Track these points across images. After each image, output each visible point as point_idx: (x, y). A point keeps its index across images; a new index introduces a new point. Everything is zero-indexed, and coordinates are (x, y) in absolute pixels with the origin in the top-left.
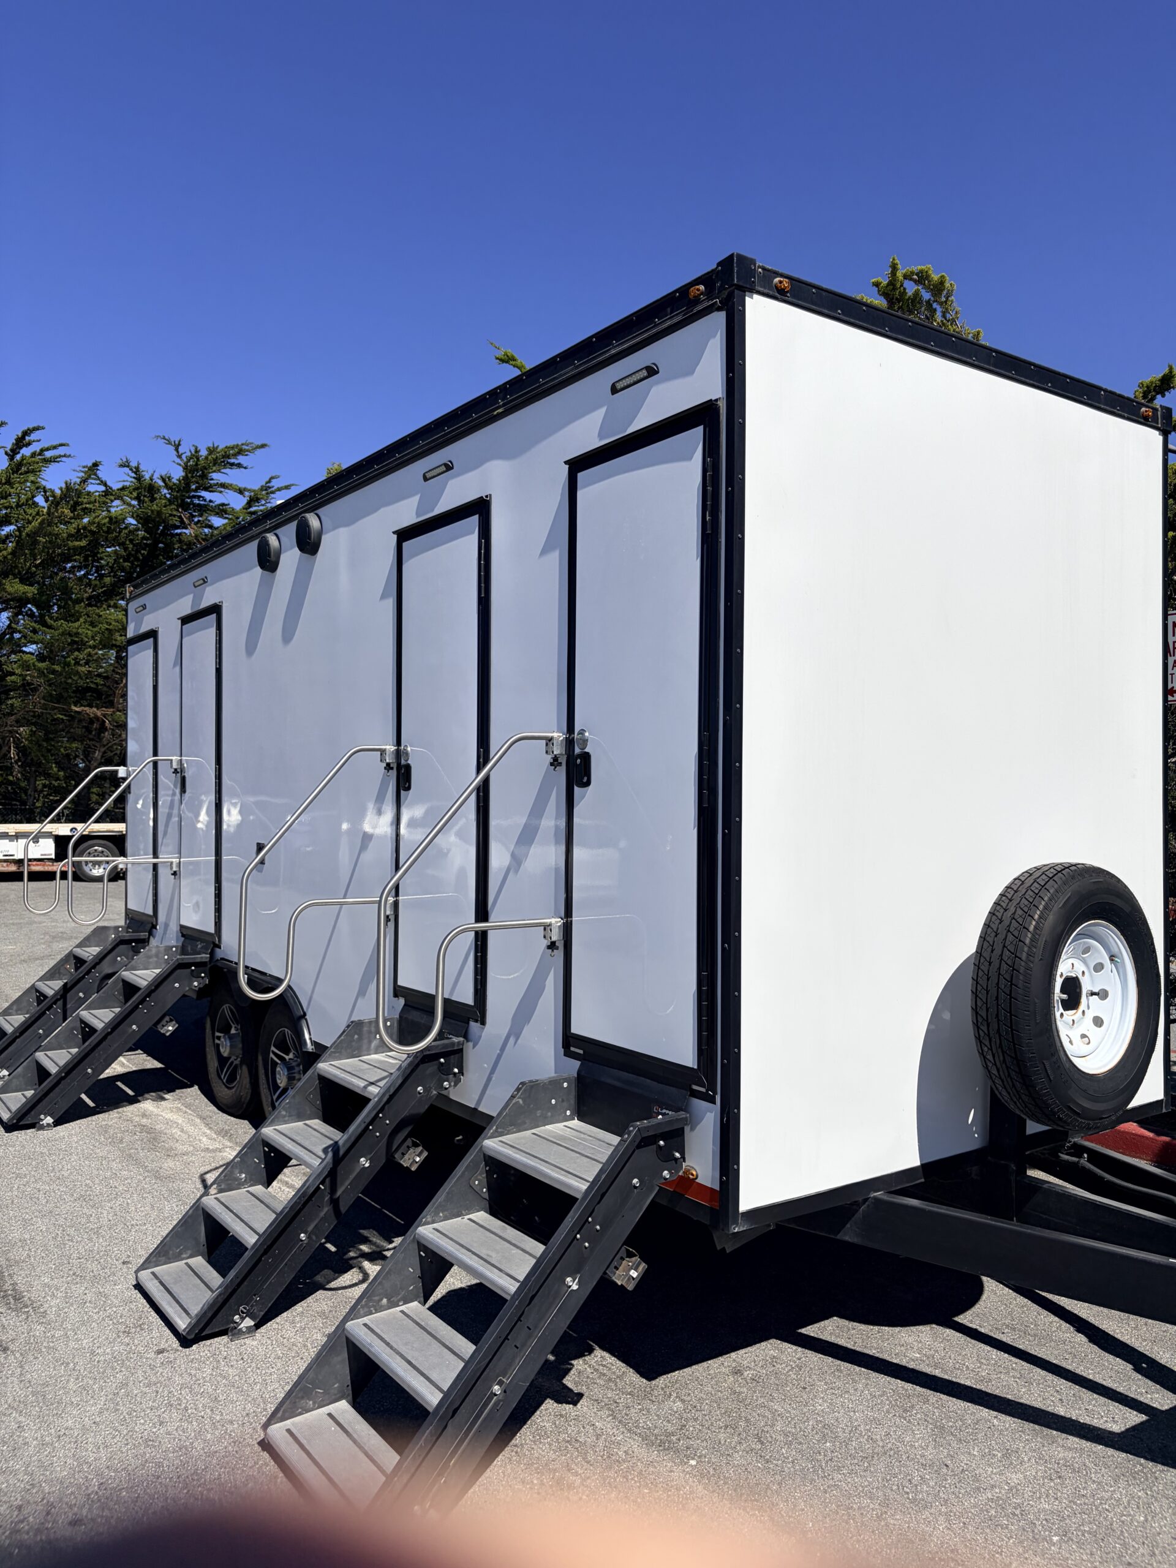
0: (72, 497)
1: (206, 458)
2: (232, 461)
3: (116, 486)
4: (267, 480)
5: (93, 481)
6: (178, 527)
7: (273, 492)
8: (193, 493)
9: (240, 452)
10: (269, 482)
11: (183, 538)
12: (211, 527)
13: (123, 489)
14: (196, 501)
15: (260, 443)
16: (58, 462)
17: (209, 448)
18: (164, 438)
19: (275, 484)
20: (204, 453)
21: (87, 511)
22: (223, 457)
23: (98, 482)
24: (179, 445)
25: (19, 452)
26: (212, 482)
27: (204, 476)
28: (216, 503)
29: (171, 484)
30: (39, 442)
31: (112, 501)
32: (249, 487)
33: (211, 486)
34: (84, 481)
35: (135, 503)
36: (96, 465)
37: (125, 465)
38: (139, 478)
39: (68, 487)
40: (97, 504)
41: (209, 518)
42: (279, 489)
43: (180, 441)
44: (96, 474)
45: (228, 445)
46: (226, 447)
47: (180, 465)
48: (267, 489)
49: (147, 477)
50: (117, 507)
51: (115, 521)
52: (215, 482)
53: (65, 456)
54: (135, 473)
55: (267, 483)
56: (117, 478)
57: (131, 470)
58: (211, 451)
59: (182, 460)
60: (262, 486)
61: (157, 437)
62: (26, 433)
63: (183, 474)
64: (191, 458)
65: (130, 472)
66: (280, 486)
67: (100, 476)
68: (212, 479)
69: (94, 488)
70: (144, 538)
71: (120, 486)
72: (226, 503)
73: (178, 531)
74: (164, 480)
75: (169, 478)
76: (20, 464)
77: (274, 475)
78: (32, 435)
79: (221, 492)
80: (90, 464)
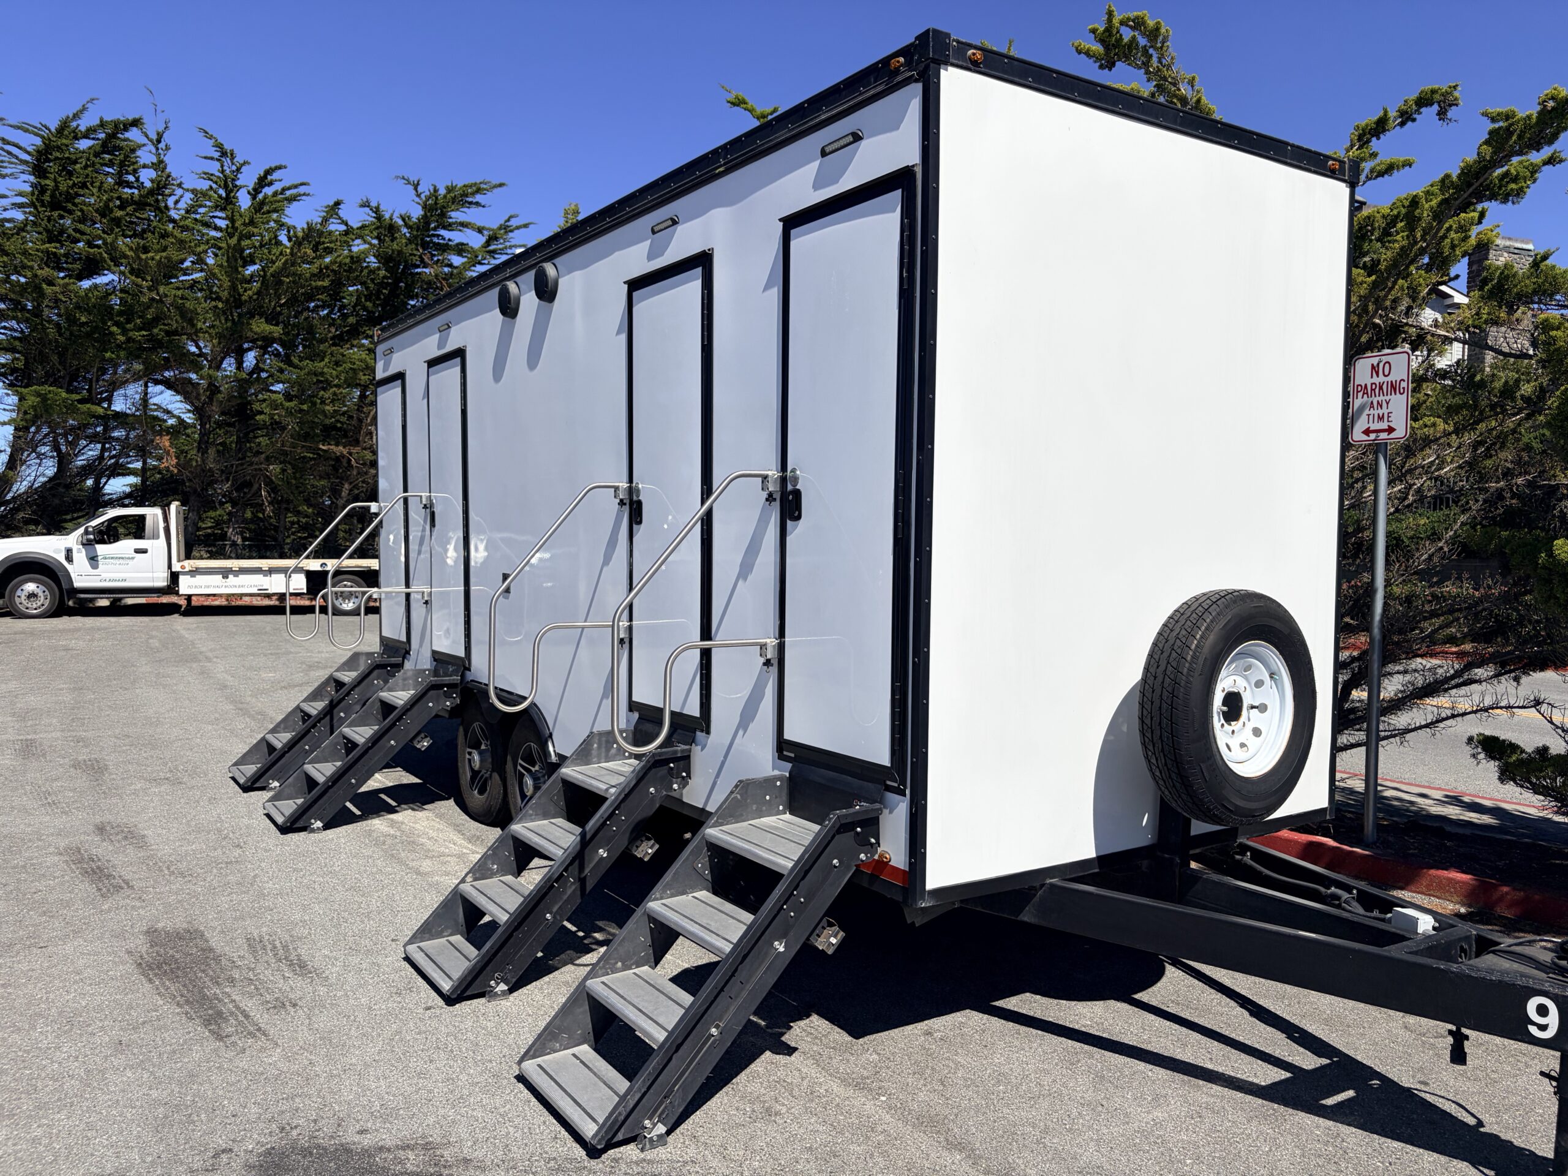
0: (313, 237)
1: (445, 197)
2: (470, 199)
3: (355, 224)
4: (507, 218)
5: (334, 221)
6: (418, 267)
7: (511, 231)
8: (432, 232)
9: (479, 191)
10: (508, 220)
11: (423, 277)
12: (450, 265)
13: (363, 227)
14: (435, 240)
15: (498, 183)
16: (299, 200)
17: (447, 187)
18: (403, 178)
19: (514, 223)
20: (442, 191)
21: (329, 251)
22: (462, 196)
23: (339, 221)
24: (418, 184)
25: (261, 192)
26: (450, 220)
27: (443, 215)
28: (456, 242)
29: (411, 224)
30: (282, 180)
31: (353, 240)
32: (487, 226)
33: (450, 225)
34: (325, 220)
35: (375, 242)
36: (338, 204)
37: (366, 205)
38: (379, 218)
39: (310, 228)
40: (338, 243)
41: (449, 257)
42: (518, 228)
43: (418, 181)
44: (337, 214)
45: (467, 183)
46: (464, 186)
47: (419, 204)
48: (506, 228)
49: (387, 216)
50: (358, 247)
51: (356, 260)
52: (454, 220)
53: (304, 194)
54: (376, 213)
55: (506, 222)
56: (356, 216)
57: (371, 209)
58: (450, 190)
59: (421, 199)
60: (501, 225)
61: (397, 177)
62: (268, 172)
63: (422, 213)
64: (430, 198)
65: (370, 212)
66: (518, 224)
67: (341, 216)
68: (451, 218)
69: (335, 227)
70: (385, 277)
71: (360, 225)
72: (465, 242)
73: (419, 270)
74: (404, 220)
75: (409, 217)
76: (263, 203)
77: (513, 214)
78: (274, 174)
79: (460, 230)
80: (331, 203)
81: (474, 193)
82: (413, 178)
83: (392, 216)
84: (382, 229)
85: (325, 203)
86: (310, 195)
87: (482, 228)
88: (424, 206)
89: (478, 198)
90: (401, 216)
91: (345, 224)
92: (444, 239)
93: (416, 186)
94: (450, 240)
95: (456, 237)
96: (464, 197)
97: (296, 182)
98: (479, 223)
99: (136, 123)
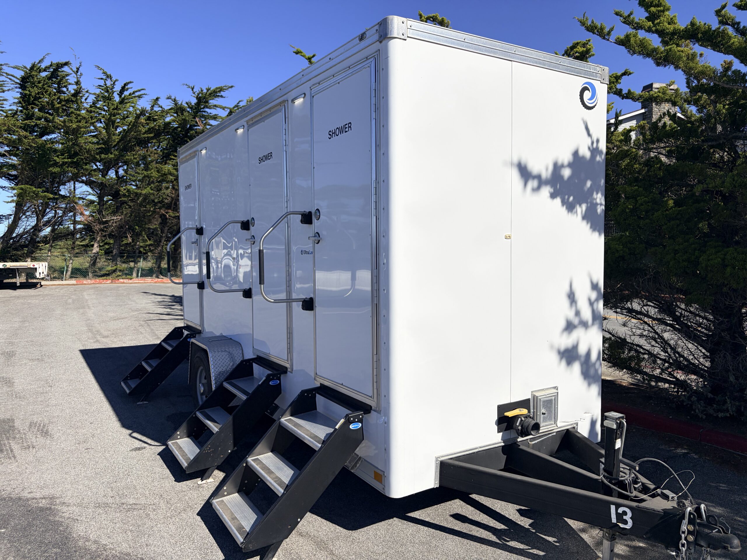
2: (218, 94)
3: (166, 108)
4: (237, 102)
9: (222, 90)
11: (198, 131)
12: (210, 125)
13: (170, 109)
14: (203, 113)
15: (230, 86)
16: (142, 97)
18: (187, 85)
20: (205, 91)
21: (155, 120)
25: (123, 94)
27: (206, 102)
28: (213, 114)
31: (166, 115)
33: (210, 106)
34: (152, 106)
35: (176, 115)
36: (158, 99)
40: (159, 117)
41: (209, 121)
45: (216, 87)
50: (168, 118)
51: (167, 124)
56: (166, 104)
58: (208, 90)
61: (184, 85)
63: (196, 101)
69: (157, 109)
70: (181, 131)
73: (196, 128)
75: (191, 104)
76: (124, 99)
79: (215, 109)
80: (155, 98)
81: (220, 91)
82: (192, 85)
83: (182, 102)
84: (179, 109)
85: (152, 99)
86: (146, 94)
87: (225, 107)
88: (197, 98)
89: (222, 93)
90: (186, 103)
91: (161, 107)
92: (208, 113)
93: (193, 89)
94: (210, 113)
95: (213, 112)
96: (215, 93)
97: (139, 89)
98: (224, 106)
99: (66, 64)
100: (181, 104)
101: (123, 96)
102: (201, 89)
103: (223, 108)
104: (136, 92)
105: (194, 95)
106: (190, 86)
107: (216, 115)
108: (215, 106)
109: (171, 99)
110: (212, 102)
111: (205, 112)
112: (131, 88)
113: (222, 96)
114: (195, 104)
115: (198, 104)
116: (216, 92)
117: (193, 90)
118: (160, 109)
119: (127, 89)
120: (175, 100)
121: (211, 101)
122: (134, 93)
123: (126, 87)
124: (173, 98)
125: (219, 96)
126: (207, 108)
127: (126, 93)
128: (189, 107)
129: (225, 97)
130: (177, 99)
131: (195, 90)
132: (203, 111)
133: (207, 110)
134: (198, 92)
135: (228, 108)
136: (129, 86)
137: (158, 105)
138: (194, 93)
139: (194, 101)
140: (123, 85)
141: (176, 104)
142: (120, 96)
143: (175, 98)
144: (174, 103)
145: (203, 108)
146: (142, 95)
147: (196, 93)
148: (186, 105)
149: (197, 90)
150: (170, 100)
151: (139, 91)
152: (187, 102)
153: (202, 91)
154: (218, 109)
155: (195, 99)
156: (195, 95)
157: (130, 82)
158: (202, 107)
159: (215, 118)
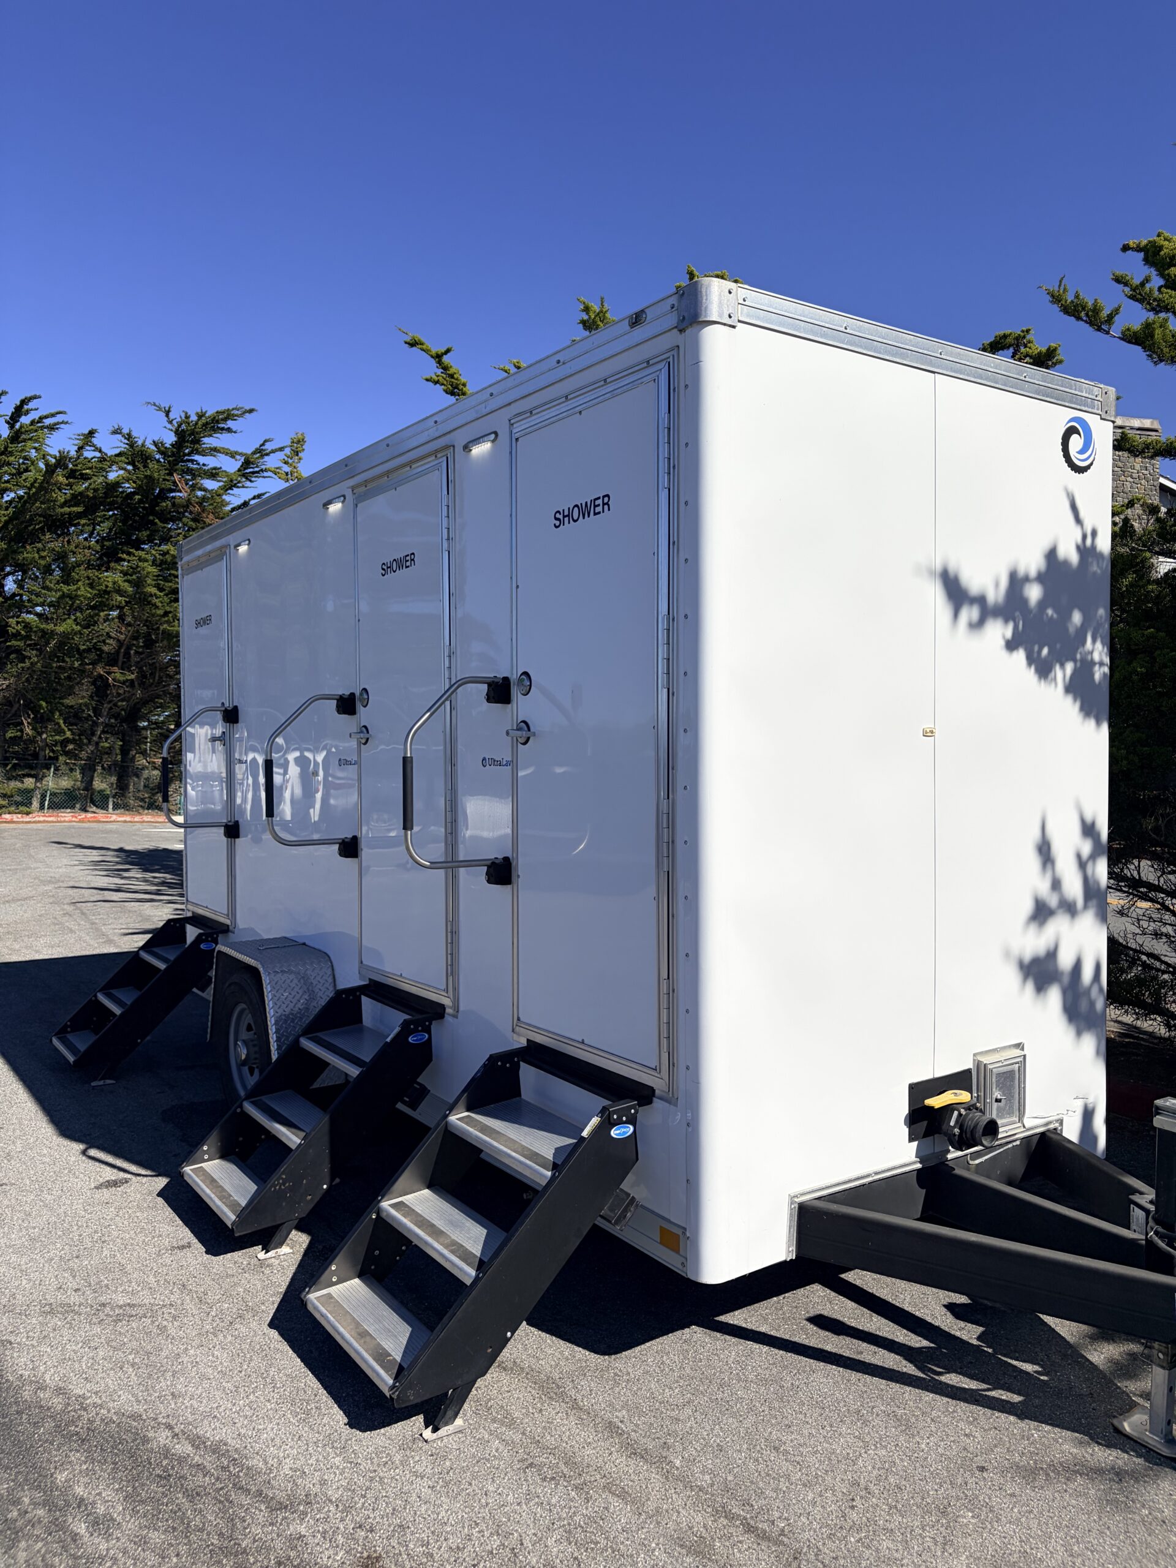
81: (225, 419)
82: (165, 405)
83: (144, 442)
84: (136, 455)
85: (80, 432)
86: (67, 423)
87: (236, 453)
88: (177, 432)
89: (230, 424)
90: (154, 442)
91: (100, 451)
92: (199, 464)
93: (167, 413)
94: (204, 465)
95: (210, 462)
96: (215, 424)
97: (53, 411)
98: (233, 449)
100: (143, 445)
101: (18, 426)
102: (186, 413)
103: (232, 455)
104: (46, 417)
105: (169, 426)
106: (162, 406)
107: (215, 468)
108: (215, 450)
109: (120, 433)
110: (209, 441)
111: (192, 461)
112: (36, 409)
113: (229, 430)
114: (172, 445)
115: (179, 445)
116: (218, 422)
117: (167, 415)
118: (98, 454)
119: (27, 412)
120: (129, 437)
121: (206, 440)
122: (41, 419)
123: (26, 407)
124: (125, 431)
125: (223, 429)
126: (198, 453)
127: (25, 420)
128: (160, 452)
129: (235, 432)
130: (134, 434)
131: (171, 416)
132: (189, 461)
133: (196, 457)
134: (179, 419)
135: (241, 454)
136: (31, 405)
137: (94, 446)
138: (171, 422)
139: (170, 439)
140: (18, 403)
141: (132, 445)
142: (12, 427)
143: (130, 431)
144: (126, 441)
145: (189, 454)
146: (58, 423)
147: (174, 422)
148: (153, 448)
149: (176, 415)
150: (119, 437)
151: (53, 415)
152: (156, 439)
153: (187, 417)
154: (221, 456)
155: (173, 434)
156: (173, 426)
157: (35, 397)
158: (187, 451)
159: (213, 474)
